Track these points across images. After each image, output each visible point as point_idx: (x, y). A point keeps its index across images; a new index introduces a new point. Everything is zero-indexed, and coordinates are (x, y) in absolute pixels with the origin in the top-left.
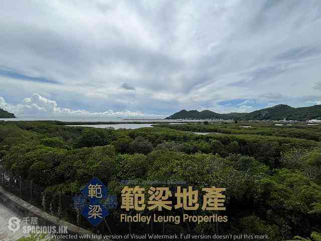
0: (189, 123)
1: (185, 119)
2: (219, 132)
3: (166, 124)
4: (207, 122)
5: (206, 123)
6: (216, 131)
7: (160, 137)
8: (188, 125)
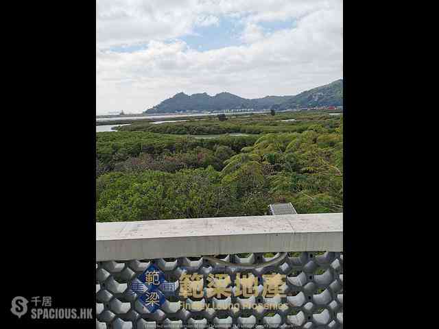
0: (191, 120)
1: (184, 111)
2: (244, 132)
3: (146, 124)
4: (224, 115)
5: (222, 118)
6: (237, 131)
7: (120, 150)
8: (188, 124)
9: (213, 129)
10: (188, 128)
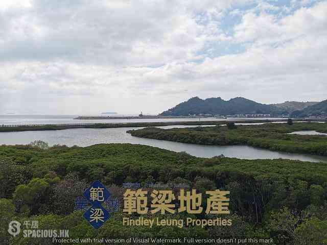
9: (218, 139)
10: (193, 137)
